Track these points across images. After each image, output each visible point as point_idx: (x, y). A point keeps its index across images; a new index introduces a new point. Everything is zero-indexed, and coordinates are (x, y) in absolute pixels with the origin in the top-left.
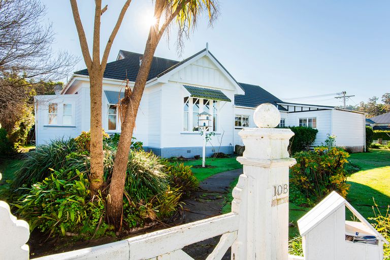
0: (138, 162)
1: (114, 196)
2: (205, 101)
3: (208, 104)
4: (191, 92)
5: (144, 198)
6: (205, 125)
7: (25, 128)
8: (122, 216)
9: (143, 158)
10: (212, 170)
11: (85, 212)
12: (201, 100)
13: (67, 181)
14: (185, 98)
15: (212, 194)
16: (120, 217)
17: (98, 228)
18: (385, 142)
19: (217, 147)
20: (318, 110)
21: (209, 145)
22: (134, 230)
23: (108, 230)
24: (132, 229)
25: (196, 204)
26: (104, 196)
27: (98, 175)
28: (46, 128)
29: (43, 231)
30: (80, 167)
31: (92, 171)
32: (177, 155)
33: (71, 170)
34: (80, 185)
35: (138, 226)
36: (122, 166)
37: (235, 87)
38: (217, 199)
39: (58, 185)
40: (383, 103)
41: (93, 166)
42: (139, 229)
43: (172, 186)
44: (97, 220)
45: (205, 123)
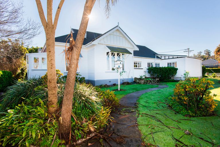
0: (82, 92)
1: (64, 118)
2: (118, 54)
3: (120, 56)
4: (110, 49)
5: (86, 117)
6: (119, 67)
7: (24, 71)
8: (70, 132)
9: (85, 88)
10: (124, 92)
11: (44, 130)
12: (116, 53)
13: (33, 106)
14: (107, 53)
15: (128, 109)
16: (69, 133)
17: (53, 143)
18: (210, 74)
19: (126, 79)
20: (178, 58)
21: (122, 78)
22: (80, 141)
23: (60, 144)
24: (78, 141)
25: (119, 116)
26: (58, 118)
27: (53, 102)
28: (33, 71)
29: (13, 145)
30: (42, 97)
31: (49, 100)
32: (104, 84)
33: (36, 99)
34: (41, 110)
35: (82, 138)
36: (69, 96)
37: (134, 46)
38: (132, 112)
39: (26, 110)
40: (205, 55)
41: (49, 96)
42: (84, 140)
43: (104, 106)
44: (52, 136)
45: (119, 66)
